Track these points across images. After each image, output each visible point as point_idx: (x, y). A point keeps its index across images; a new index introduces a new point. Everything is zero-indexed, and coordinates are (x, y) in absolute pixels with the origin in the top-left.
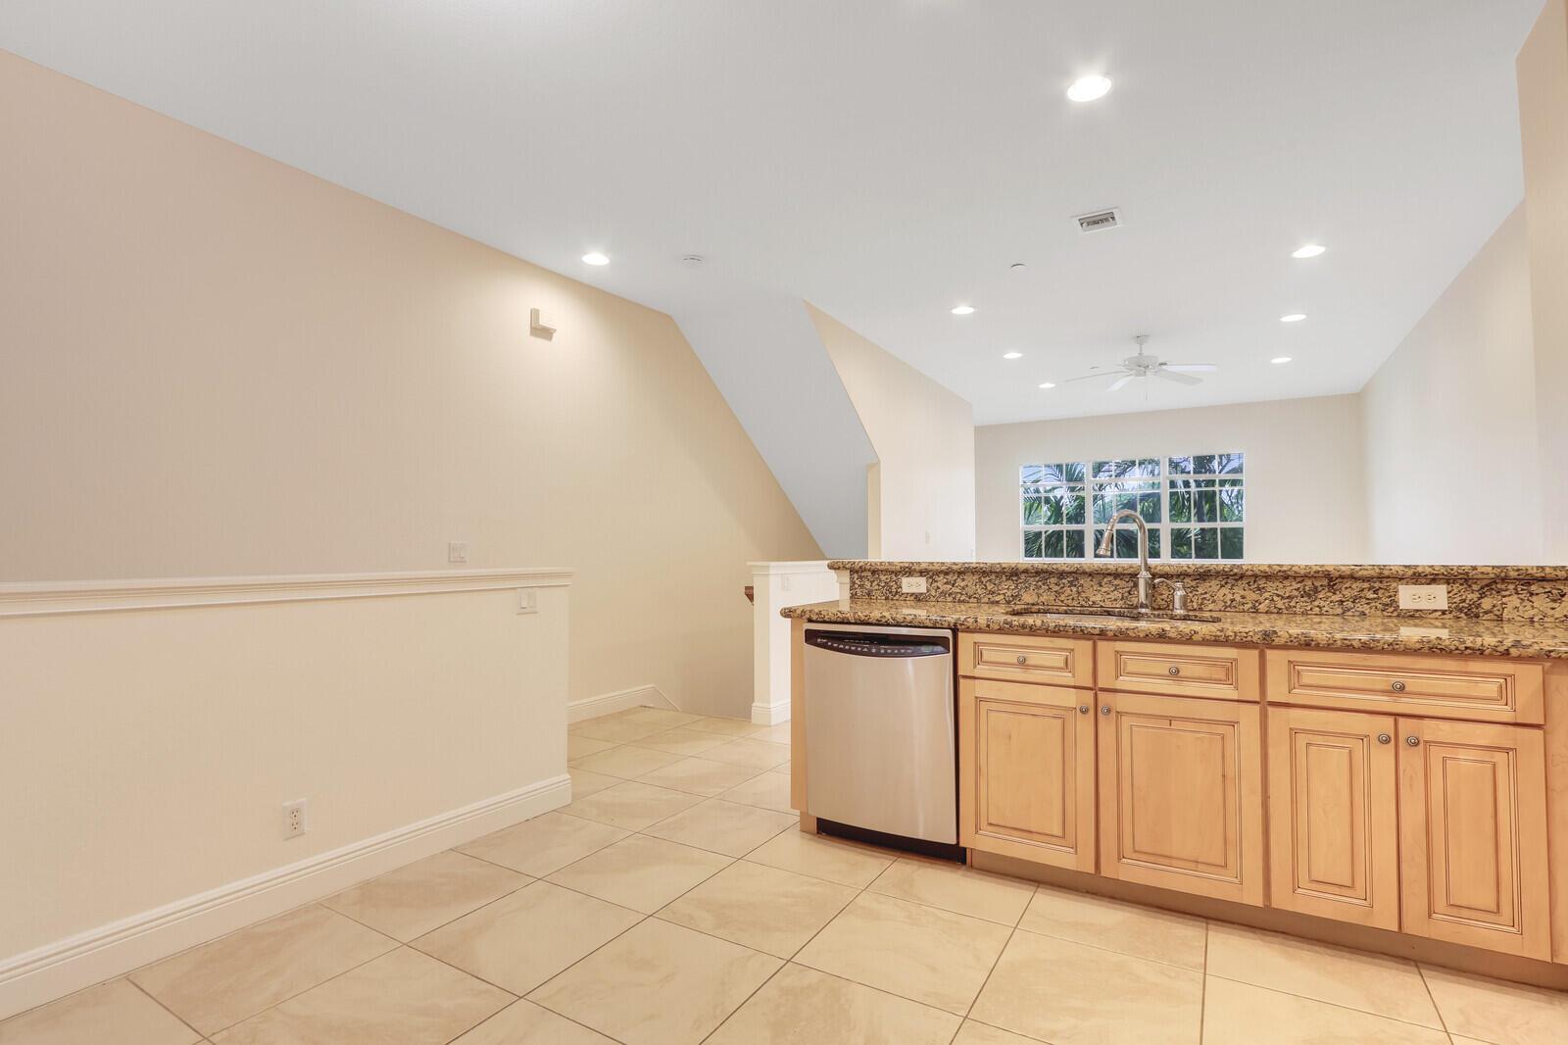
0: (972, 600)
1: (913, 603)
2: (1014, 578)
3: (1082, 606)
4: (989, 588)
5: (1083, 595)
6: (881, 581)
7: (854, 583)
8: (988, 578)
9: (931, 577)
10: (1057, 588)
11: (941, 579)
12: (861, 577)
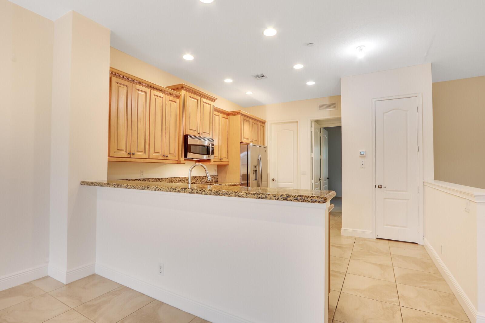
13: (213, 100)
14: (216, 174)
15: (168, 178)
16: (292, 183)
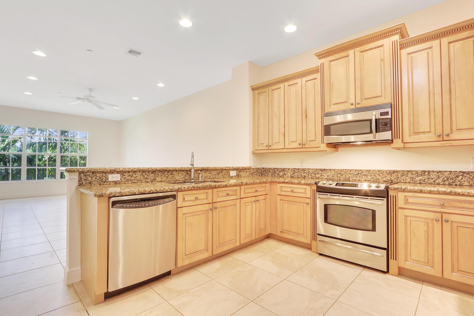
0: (139, 182)
1: (113, 185)
2: (154, 173)
3: (174, 181)
4: (145, 177)
5: (174, 177)
6: (97, 176)
7: (81, 178)
8: (145, 173)
9: (122, 174)
10: (167, 176)
11: (127, 174)
12: (86, 175)
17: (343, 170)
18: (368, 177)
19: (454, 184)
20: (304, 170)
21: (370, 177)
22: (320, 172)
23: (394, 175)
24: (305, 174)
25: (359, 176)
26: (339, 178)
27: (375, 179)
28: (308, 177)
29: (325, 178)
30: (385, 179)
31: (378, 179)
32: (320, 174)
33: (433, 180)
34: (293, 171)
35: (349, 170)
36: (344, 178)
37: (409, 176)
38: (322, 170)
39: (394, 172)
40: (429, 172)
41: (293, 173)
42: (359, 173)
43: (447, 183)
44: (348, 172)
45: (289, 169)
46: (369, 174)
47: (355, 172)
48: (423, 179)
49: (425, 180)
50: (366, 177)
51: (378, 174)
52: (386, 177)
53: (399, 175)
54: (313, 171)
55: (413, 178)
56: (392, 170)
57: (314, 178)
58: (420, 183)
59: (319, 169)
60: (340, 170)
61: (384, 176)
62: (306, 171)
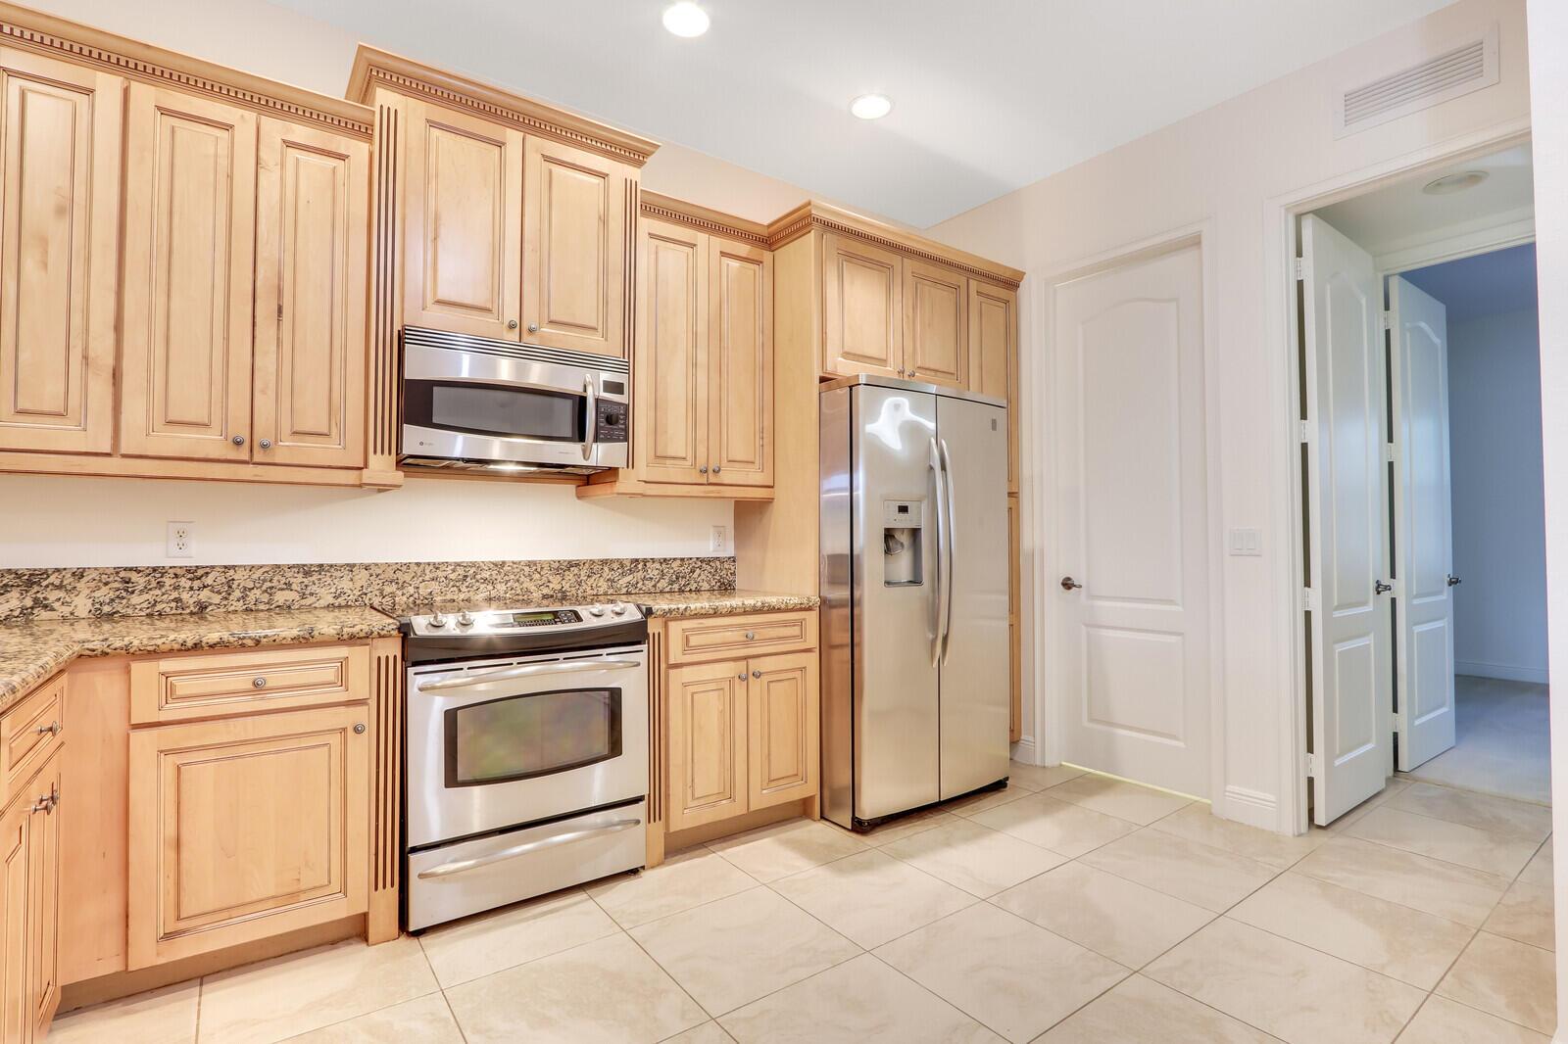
13: (635, 153)
14: (729, 551)
15: (367, 568)
16: (1171, 602)
17: (408, 565)
18: (498, 586)
19: (688, 589)
20: (195, 573)
21: (502, 588)
22: (297, 581)
23: (570, 576)
24: (204, 595)
25: (467, 587)
26: (387, 599)
27: (519, 592)
28: (222, 610)
29: (323, 603)
30: (546, 591)
31: (528, 591)
32: (294, 587)
33: (653, 583)
34: (116, 585)
35: (431, 567)
36: (412, 599)
37: (605, 575)
38: (306, 570)
39: (571, 565)
40: (645, 561)
41: (112, 595)
42: (466, 576)
43: (676, 587)
44: (427, 572)
45: (79, 574)
46: (499, 578)
47: (454, 571)
48: (634, 582)
49: (637, 583)
50: (490, 587)
51: (526, 573)
52: (549, 582)
53: (583, 573)
54: (255, 576)
55: (613, 581)
56: (565, 561)
57: (262, 607)
58: (628, 593)
59: (294, 566)
60: (395, 567)
61: (544, 578)
62: (209, 580)
